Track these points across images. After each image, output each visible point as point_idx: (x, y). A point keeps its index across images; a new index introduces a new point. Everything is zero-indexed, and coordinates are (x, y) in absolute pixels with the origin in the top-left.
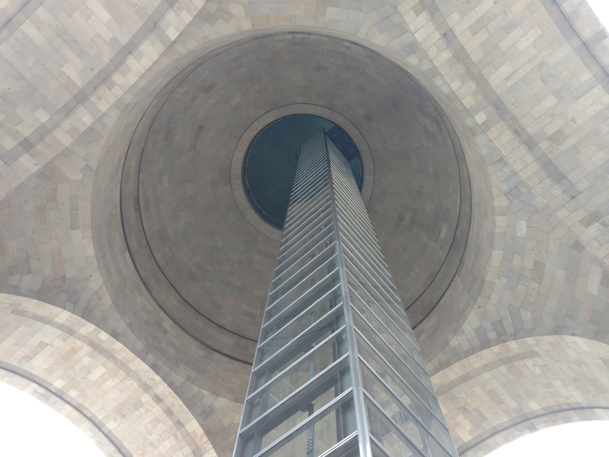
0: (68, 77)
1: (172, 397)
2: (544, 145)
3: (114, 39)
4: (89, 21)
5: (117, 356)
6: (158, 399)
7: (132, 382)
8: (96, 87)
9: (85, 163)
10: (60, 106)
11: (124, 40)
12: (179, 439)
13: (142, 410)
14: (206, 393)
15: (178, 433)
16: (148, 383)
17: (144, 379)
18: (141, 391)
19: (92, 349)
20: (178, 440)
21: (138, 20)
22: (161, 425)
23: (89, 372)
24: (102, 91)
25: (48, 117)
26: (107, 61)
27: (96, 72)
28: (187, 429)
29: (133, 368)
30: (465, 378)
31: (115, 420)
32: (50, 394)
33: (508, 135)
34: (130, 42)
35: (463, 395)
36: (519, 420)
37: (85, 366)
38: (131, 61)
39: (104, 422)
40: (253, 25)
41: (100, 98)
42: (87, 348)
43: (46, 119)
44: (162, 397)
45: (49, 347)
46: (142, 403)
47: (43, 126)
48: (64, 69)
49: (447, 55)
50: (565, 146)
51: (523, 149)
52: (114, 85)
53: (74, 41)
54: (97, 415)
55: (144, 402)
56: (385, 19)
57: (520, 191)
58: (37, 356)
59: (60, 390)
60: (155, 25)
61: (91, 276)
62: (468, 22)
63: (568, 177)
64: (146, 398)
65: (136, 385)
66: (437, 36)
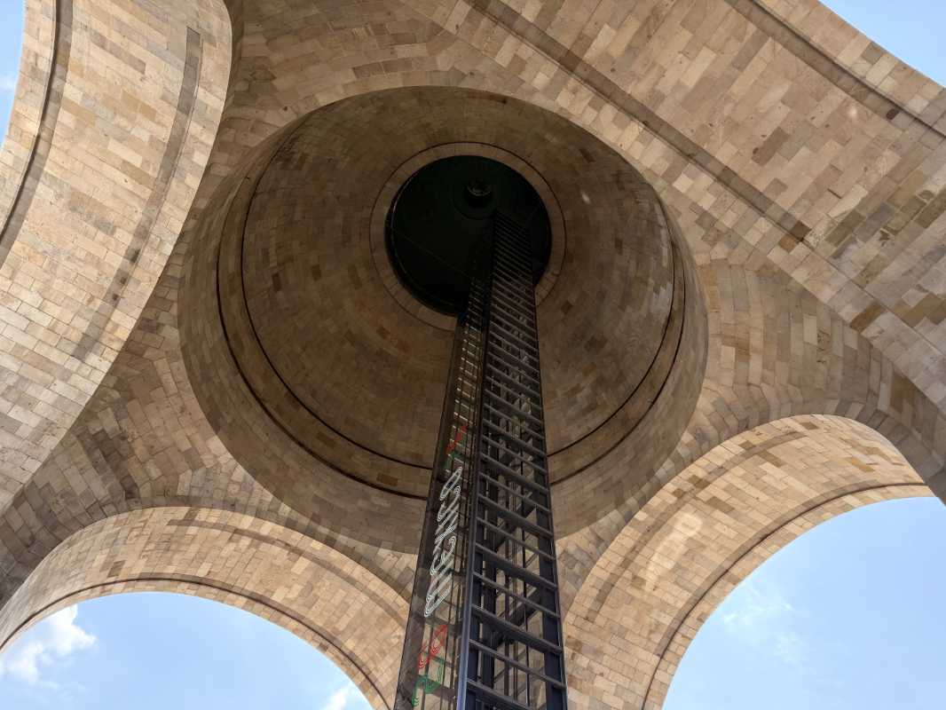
0: (596, 36)
1: (150, 278)
2: (627, 574)
3: (660, 98)
4: (681, 55)
5: (174, 182)
6: (134, 257)
7: (140, 210)
8: (587, 81)
9: (466, 73)
10: (550, 33)
11: (663, 112)
12: (90, 306)
13: (101, 236)
14: (174, 310)
15: (99, 302)
16: (153, 236)
17: (155, 229)
18: (133, 227)
19: (166, 141)
20: (87, 305)
21: (692, 131)
22: (95, 272)
23: (120, 140)
24: (586, 93)
25: (531, 20)
26: (628, 92)
27: (610, 76)
28: (114, 315)
29: (165, 209)
30: (350, 580)
31: (59, 196)
32: (46, 81)
33: (629, 543)
34: (662, 122)
35: (328, 583)
36: (325, 635)
37: (129, 132)
38: (636, 128)
39: (42, 178)
40: (702, 267)
41: (574, 91)
42: (165, 134)
43: (527, 18)
44: (141, 262)
45: (139, 75)
46: (113, 232)
47: (516, 15)
48: (606, 27)
49: (701, 474)
50: (631, 591)
51: (620, 560)
52: (598, 108)
53: (649, 37)
54: (48, 163)
55: (116, 235)
56: (730, 409)
57: (574, 566)
58: (112, 56)
59: (60, 96)
60: (689, 155)
61: (286, 109)
62: (736, 482)
63: (604, 606)
64: (125, 238)
65: (138, 217)
66: (720, 463)
